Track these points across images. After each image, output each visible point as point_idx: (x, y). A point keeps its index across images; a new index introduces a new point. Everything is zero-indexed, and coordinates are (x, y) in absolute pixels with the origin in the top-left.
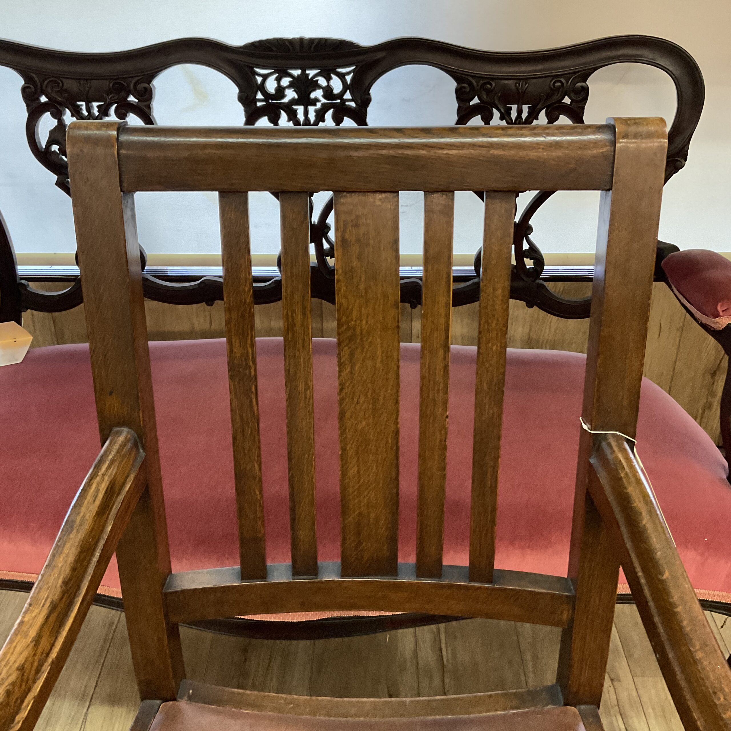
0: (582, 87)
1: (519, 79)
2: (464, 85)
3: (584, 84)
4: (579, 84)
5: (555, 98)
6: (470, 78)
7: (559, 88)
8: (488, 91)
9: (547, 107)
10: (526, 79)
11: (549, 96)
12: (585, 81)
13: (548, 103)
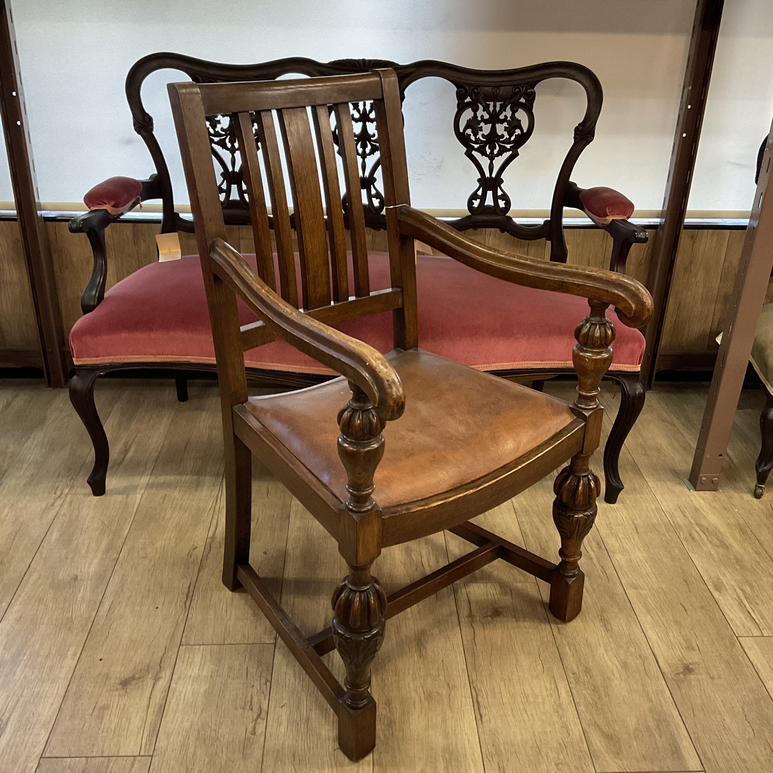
0: (532, 92)
1: (494, 87)
2: (461, 89)
3: (532, 90)
4: (529, 91)
5: (515, 98)
6: (466, 86)
7: (518, 92)
8: (476, 94)
9: (512, 103)
10: (498, 87)
11: (512, 97)
12: (533, 88)
13: (512, 100)
